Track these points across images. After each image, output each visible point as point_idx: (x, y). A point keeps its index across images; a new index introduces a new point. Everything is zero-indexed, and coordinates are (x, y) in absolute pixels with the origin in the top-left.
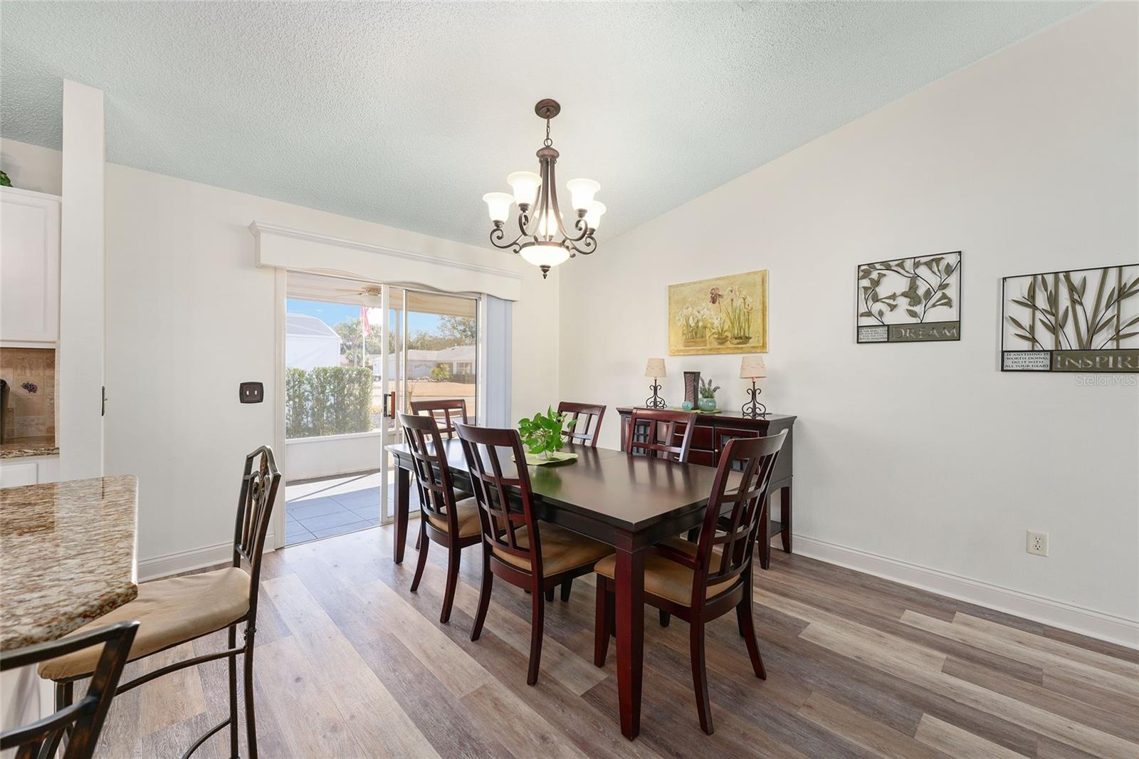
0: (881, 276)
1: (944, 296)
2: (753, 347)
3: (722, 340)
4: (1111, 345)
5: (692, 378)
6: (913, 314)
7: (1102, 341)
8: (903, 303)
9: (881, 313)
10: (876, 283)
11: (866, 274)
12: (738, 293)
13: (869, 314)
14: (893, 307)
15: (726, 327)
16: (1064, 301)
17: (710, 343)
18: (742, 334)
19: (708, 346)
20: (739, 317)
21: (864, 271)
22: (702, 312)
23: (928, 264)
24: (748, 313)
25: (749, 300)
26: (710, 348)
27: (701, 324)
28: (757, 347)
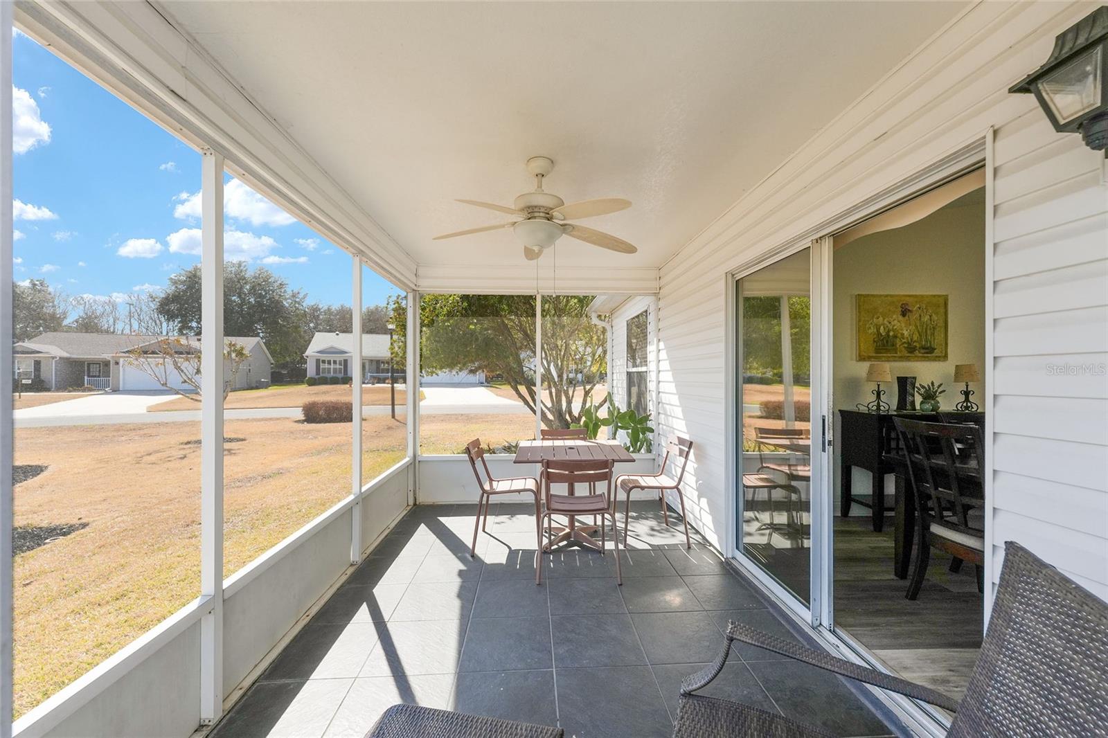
2: (937, 356)
3: (911, 349)
5: (904, 384)
12: (925, 311)
15: (915, 338)
17: (899, 351)
18: (929, 345)
19: (899, 354)
20: (926, 331)
22: (892, 323)
24: (934, 328)
25: (935, 317)
26: (900, 355)
27: (891, 334)
28: (939, 357)
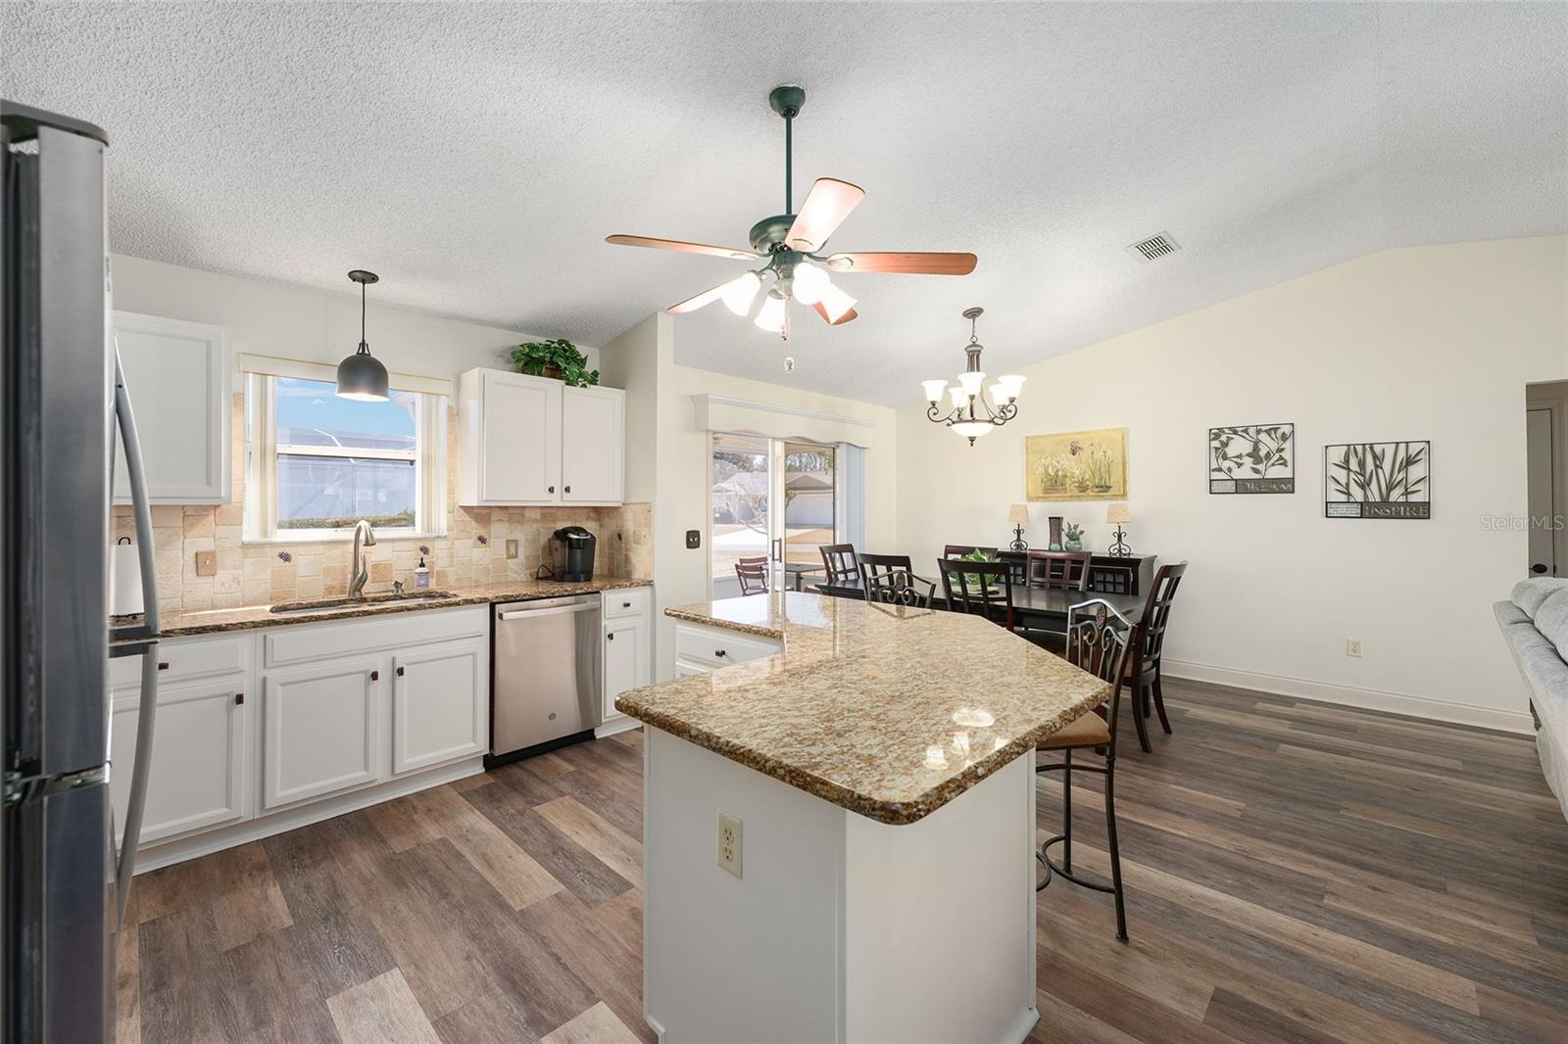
0: (1229, 439)
1: (1281, 458)
2: (1113, 495)
3: (1083, 488)
4: (1402, 499)
5: (1056, 522)
6: (1257, 471)
7: (1396, 495)
8: (1248, 462)
9: (1230, 470)
10: (1225, 445)
11: (1217, 437)
12: (1098, 447)
13: (1220, 470)
14: (1240, 465)
15: (1087, 477)
16: (1370, 466)
17: (1071, 491)
18: (1103, 483)
19: (1069, 494)
20: (1100, 468)
21: (1215, 434)
22: (1061, 462)
23: (1268, 432)
24: (1109, 465)
25: (1109, 453)
26: (1071, 495)
27: (1060, 473)
28: (1117, 495)
